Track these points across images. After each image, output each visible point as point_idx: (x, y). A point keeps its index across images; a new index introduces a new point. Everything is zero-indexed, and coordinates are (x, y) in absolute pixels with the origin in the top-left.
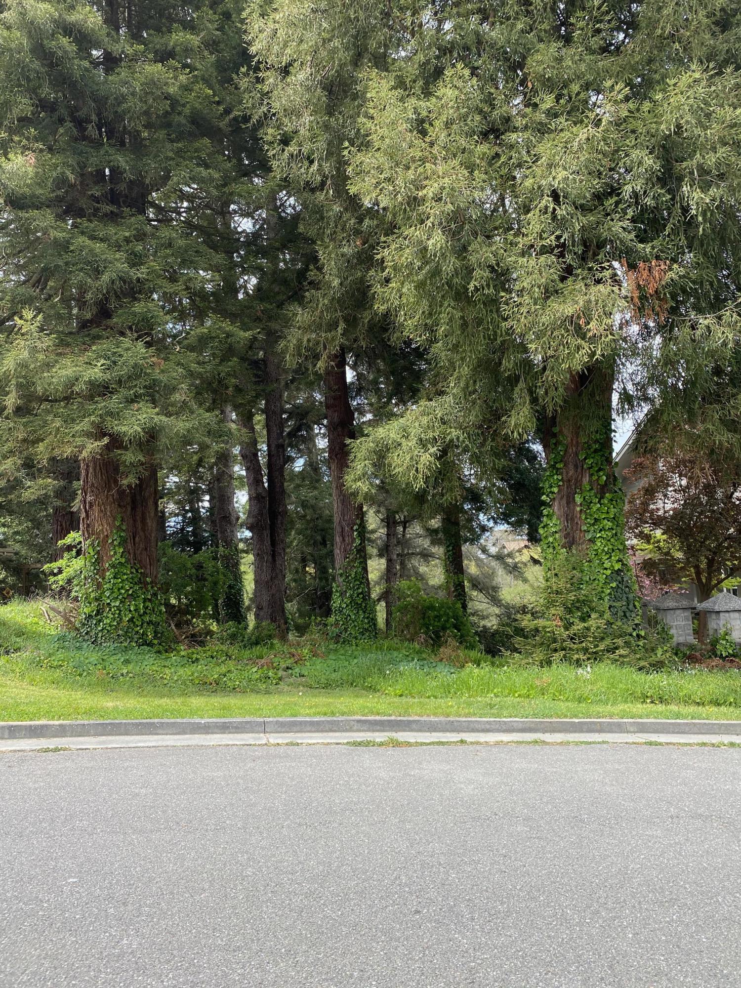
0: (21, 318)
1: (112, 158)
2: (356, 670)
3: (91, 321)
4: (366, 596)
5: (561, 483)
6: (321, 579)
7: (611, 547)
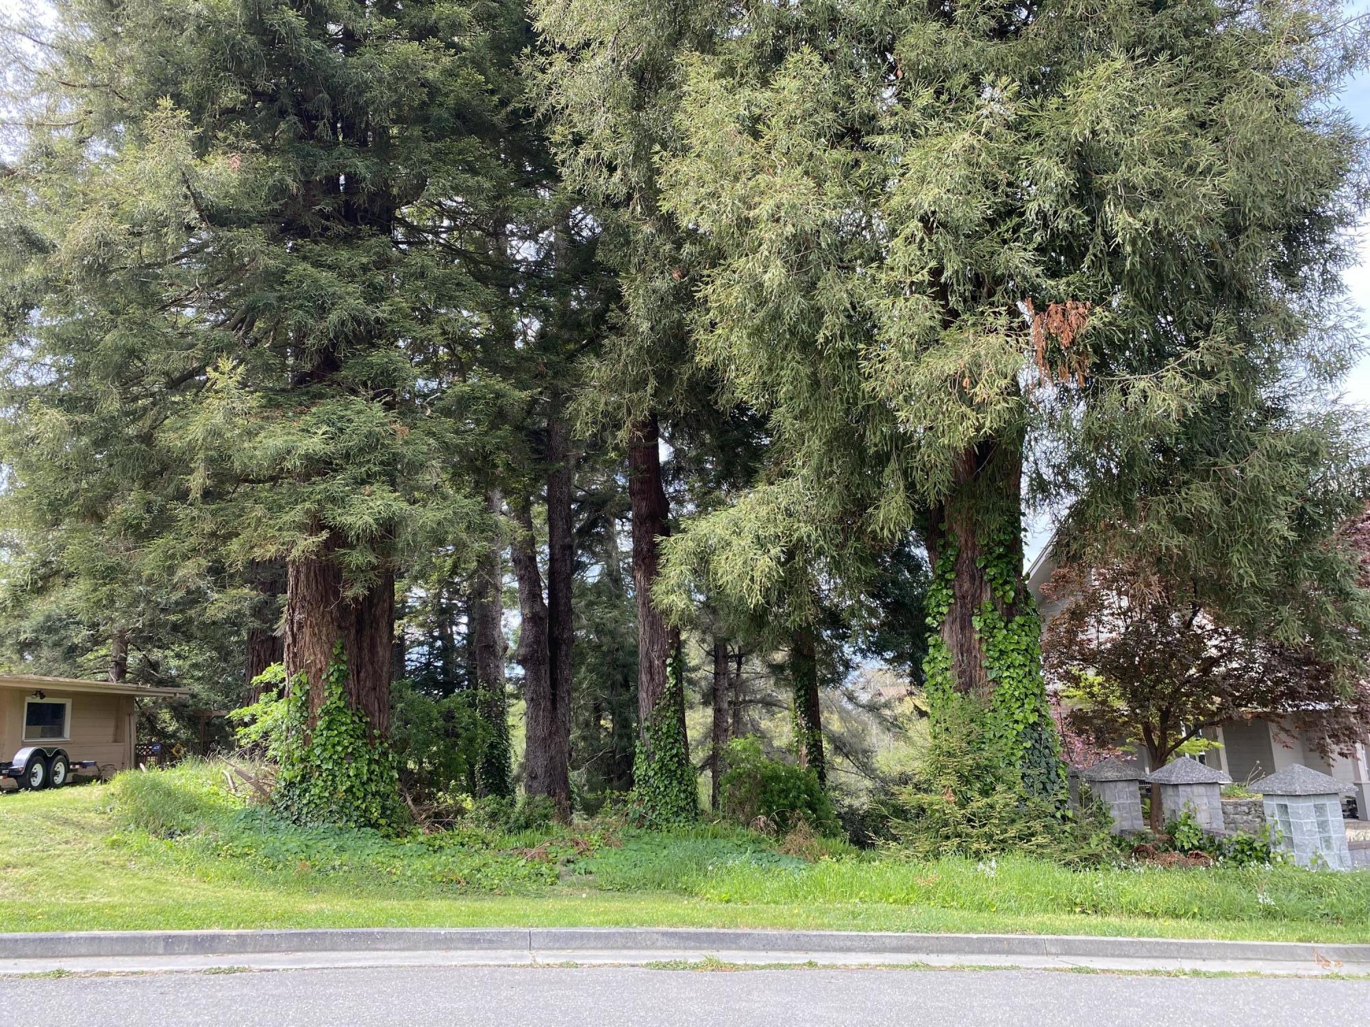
0: (216, 369)
1: (348, 162)
2: (666, 865)
3: (311, 375)
4: (683, 760)
5: (952, 601)
6: (621, 737)
7: (1023, 690)
